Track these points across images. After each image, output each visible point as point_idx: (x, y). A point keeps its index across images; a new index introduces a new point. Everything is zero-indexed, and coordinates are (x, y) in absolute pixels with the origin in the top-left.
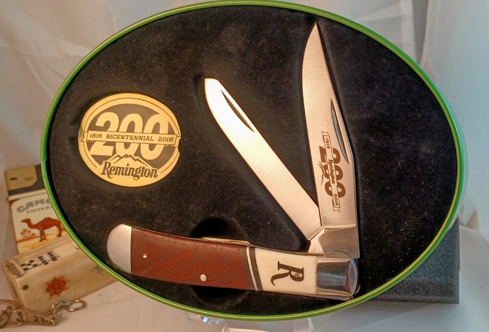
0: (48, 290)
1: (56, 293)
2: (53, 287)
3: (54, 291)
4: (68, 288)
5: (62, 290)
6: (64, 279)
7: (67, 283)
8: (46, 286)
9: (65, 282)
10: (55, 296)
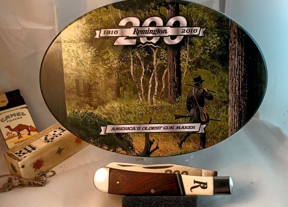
0: (34, 167)
1: (38, 168)
2: (37, 165)
3: (37, 167)
4: (44, 165)
5: (41, 166)
6: (42, 160)
7: (43, 162)
8: (33, 165)
9: (42, 161)
10: (38, 170)
